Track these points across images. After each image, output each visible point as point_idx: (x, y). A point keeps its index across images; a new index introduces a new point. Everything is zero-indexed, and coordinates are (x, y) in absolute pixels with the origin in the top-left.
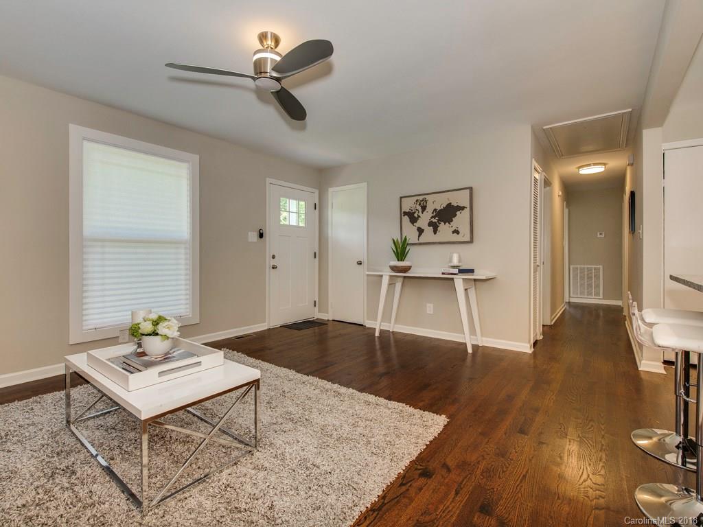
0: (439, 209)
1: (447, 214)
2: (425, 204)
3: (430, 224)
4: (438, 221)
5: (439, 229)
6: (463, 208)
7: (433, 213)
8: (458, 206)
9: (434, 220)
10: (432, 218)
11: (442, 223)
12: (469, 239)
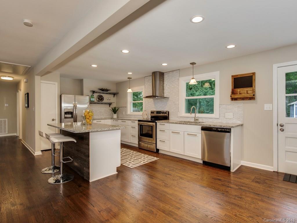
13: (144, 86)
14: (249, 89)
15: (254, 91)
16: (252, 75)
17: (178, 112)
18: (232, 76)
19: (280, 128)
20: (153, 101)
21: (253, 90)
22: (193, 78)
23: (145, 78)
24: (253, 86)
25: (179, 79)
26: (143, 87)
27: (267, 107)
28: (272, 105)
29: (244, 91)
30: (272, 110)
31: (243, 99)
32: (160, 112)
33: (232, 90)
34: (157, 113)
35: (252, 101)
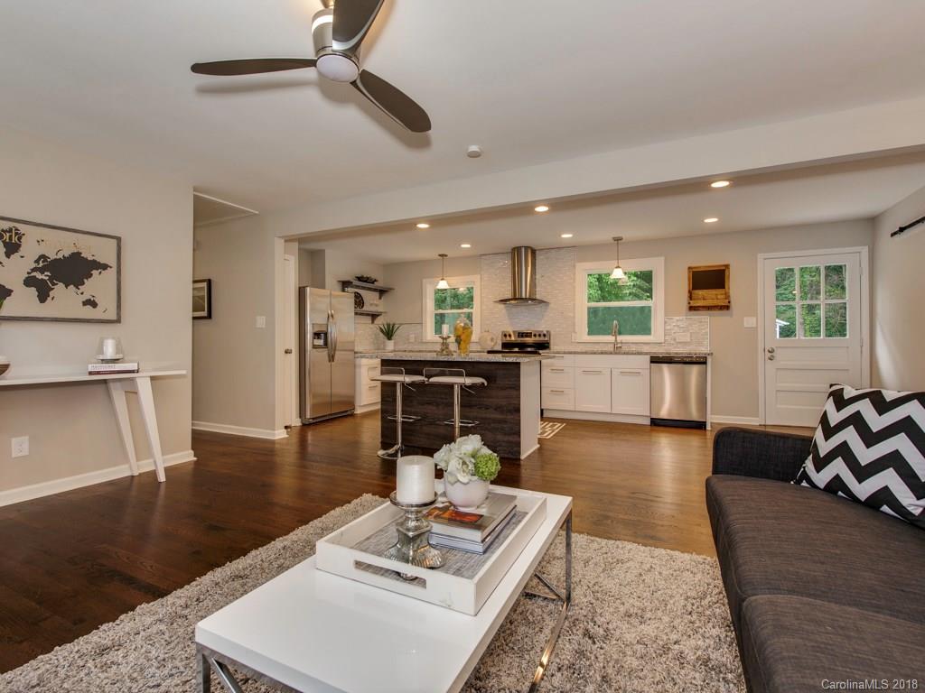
0: (52, 256)
1: (73, 270)
2: (15, 239)
3: (29, 282)
4: (51, 279)
5: (51, 293)
6: (105, 267)
7: (37, 261)
8: (94, 261)
9: (39, 276)
10: (34, 270)
11: (61, 285)
12: (114, 317)
13: (479, 276)
14: (719, 292)
15: (727, 296)
16: (723, 268)
17: (573, 334)
18: (689, 268)
19: (769, 355)
20: (504, 311)
21: (726, 294)
22: (618, 267)
23: (483, 257)
24: (726, 287)
25: (574, 266)
26: (476, 278)
27: (749, 322)
28: (755, 319)
29: (710, 296)
30: (757, 328)
31: (709, 308)
32: (529, 335)
33: (690, 292)
34: (521, 335)
35: (725, 312)
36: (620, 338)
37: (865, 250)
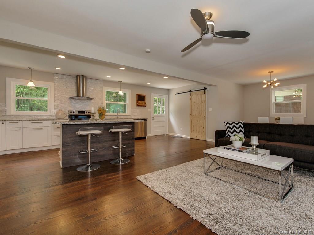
13: (53, 83)
14: (143, 102)
16: (144, 95)
18: (137, 94)
19: (153, 118)
22: (121, 91)
23: (55, 75)
24: (145, 101)
25: (102, 88)
27: (149, 110)
29: (141, 102)
30: (151, 112)
31: (141, 106)
32: (83, 112)
33: (137, 101)
34: (79, 112)
35: (144, 107)
36: (119, 114)
37: (167, 96)
